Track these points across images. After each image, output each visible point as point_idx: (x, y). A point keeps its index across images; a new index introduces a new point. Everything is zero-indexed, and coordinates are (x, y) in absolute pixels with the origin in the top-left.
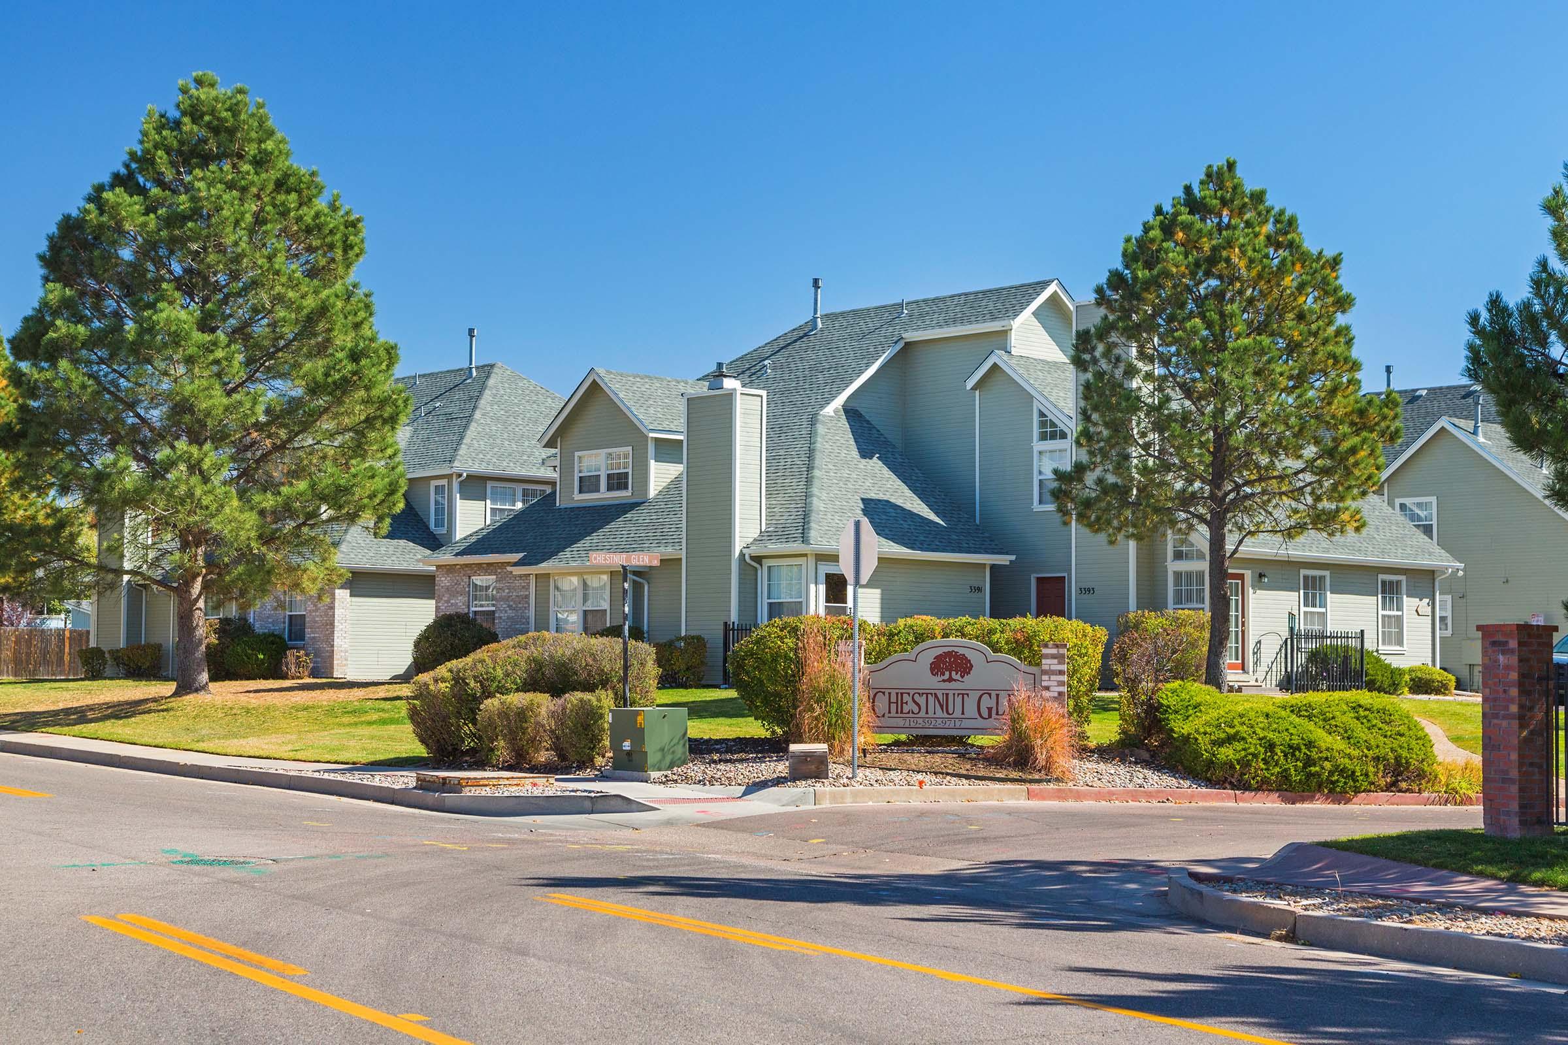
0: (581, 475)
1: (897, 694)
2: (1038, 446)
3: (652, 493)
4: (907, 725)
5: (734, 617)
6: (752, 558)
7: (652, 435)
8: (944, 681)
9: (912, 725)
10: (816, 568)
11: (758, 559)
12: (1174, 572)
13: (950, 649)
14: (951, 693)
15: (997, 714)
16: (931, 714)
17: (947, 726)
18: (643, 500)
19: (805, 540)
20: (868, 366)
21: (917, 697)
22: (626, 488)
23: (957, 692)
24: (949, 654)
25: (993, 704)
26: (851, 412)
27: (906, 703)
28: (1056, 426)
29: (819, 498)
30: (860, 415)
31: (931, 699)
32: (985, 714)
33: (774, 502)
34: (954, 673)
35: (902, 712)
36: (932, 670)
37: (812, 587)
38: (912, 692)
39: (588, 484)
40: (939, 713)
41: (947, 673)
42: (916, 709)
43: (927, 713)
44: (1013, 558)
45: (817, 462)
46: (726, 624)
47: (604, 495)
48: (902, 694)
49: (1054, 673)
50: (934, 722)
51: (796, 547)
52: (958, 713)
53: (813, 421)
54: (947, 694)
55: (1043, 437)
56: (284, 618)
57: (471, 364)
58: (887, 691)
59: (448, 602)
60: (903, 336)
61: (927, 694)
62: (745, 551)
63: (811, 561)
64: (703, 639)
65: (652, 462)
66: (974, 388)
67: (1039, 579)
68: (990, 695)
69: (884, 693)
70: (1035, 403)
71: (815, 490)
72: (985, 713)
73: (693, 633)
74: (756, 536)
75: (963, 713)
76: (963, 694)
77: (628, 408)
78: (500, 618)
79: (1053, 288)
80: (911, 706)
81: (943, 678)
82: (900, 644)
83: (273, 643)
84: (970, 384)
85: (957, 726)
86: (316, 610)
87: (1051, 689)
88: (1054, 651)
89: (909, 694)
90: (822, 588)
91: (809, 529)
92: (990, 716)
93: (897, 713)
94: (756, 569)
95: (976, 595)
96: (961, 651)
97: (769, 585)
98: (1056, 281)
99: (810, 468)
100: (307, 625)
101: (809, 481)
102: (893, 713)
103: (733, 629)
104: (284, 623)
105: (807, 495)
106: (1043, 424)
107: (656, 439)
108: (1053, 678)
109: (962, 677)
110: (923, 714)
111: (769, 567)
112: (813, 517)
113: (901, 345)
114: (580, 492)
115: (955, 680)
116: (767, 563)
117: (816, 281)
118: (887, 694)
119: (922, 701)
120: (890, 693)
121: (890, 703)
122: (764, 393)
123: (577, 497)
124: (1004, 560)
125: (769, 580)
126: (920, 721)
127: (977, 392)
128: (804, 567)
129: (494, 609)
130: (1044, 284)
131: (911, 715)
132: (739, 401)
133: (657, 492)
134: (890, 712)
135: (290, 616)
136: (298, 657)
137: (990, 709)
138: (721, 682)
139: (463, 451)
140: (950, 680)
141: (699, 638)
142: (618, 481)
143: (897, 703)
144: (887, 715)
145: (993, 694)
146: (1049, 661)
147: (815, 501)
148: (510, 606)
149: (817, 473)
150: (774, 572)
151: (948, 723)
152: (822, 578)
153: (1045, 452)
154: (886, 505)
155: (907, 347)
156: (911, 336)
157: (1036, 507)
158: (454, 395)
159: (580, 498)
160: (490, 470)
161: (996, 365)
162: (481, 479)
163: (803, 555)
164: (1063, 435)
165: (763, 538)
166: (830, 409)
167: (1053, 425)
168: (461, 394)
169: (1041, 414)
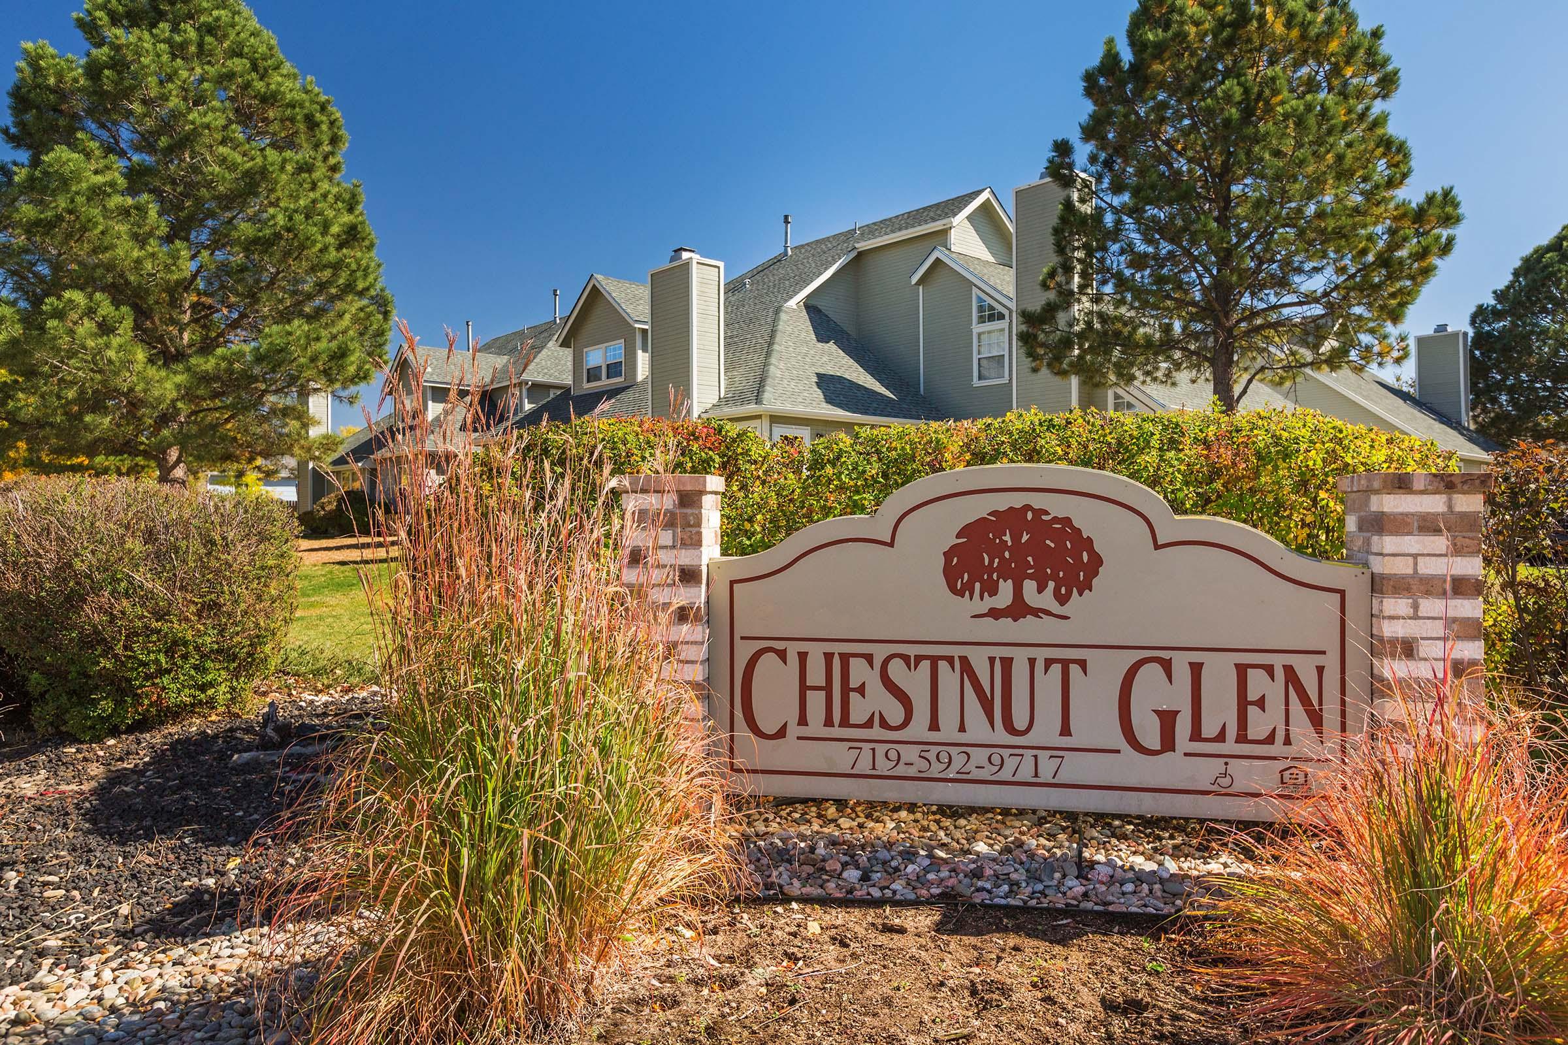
0: (588, 367)
1: (829, 657)
2: (977, 328)
3: (639, 378)
4: (864, 766)
7: (637, 326)
8: (995, 614)
9: (883, 766)
10: (771, 429)
13: (1017, 500)
14: (1020, 657)
15: (1196, 735)
16: (948, 729)
17: (1006, 774)
18: (633, 384)
19: (758, 401)
20: (826, 269)
21: (897, 670)
22: (621, 374)
23: (1041, 654)
24: (1012, 518)
25: (1178, 697)
26: (811, 307)
27: (861, 690)
28: (994, 308)
29: (776, 367)
30: (820, 311)
31: (949, 678)
32: (1150, 736)
34: (1029, 586)
35: (845, 722)
36: (950, 575)
38: (880, 652)
39: (593, 374)
40: (978, 728)
41: (1006, 589)
42: (895, 713)
43: (934, 726)
45: (777, 339)
47: (605, 382)
48: (845, 658)
49: (1430, 586)
50: (959, 761)
51: (751, 409)
52: (1046, 731)
53: (778, 311)
54: (1007, 663)
55: (982, 320)
58: (793, 649)
60: (857, 245)
61: (934, 660)
62: (704, 414)
63: (766, 423)
65: (638, 350)
66: (918, 283)
68: (1167, 665)
69: (782, 655)
70: (974, 289)
71: (773, 361)
72: (1149, 732)
74: (715, 402)
75: (1066, 731)
76: (1065, 664)
77: (619, 304)
79: (986, 195)
80: (878, 700)
81: (990, 602)
82: (842, 488)
84: (915, 280)
85: (1046, 775)
87: (1425, 648)
88: (1434, 504)
89: (869, 658)
91: (764, 391)
92: (1168, 744)
93: (829, 722)
96: (1056, 507)
98: (988, 190)
99: (770, 344)
101: (768, 354)
102: (816, 725)
105: (766, 365)
106: (981, 309)
107: (640, 330)
108: (1431, 606)
109: (1062, 600)
110: (919, 728)
112: (769, 381)
113: (853, 254)
114: (588, 381)
115: (1036, 612)
117: (786, 217)
118: (793, 659)
119: (916, 683)
120: (803, 656)
121: (804, 688)
122: (721, 264)
123: (586, 385)
126: (910, 753)
127: (921, 287)
130: (978, 193)
131: (877, 732)
132: (695, 267)
133: (643, 378)
134: (803, 721)
137: (1167, 719)
139: (531, 367)
140: (1019, 609)
142: (613, 369)
143: (828, 688)
144: (794, 730)
145: (1181, 664)
146: (1412, 543)
147: (772, 368)
149: (776, 347)
151: (1011, 763)
153: (983, 333)
154: (840, 379)
155: (860, 254)
156: (863, 245)
157: (976, 383)
158: (542, 333)
159: (588, 386)
160: (552, 380)
161: (938, 260)
162: (546, 387)
163: (759, 417)
164: (1001, 317)
165: (723, 402)
166: (792, 303)
167: (991, 308)
168: (546, 334)
169: (980, 300)
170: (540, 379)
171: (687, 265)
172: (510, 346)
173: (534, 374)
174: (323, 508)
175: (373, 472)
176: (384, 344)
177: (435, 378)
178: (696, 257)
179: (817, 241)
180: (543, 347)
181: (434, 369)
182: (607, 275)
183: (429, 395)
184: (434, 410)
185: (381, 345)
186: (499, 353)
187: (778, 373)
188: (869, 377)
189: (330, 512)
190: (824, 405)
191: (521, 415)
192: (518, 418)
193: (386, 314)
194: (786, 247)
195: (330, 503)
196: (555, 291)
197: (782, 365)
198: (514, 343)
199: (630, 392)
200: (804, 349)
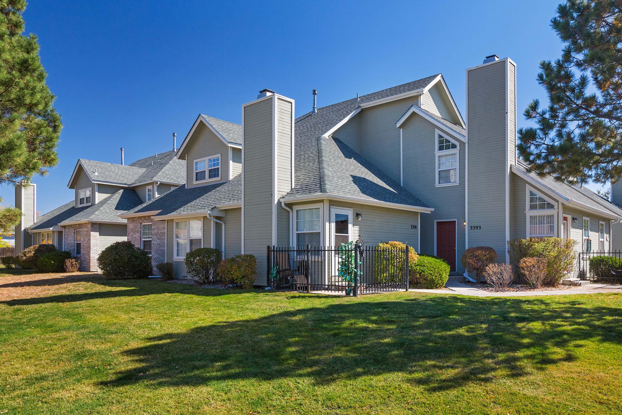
0: (197, 171)
2: (438, 153)
3: (231, 177)
5: (274, 242)
6: (286, 204)
7: (230, 145)
10: (330, 210)
11: (290, 205)
12: (531, 217)
18: (227, 181)
19: (322, 190)
20: (344, 117)
22: (218, 176)
26: (337, 139)
28: (449, 142)
33: (299, 174)
37: (327, 224)
39: (200, 176)
44: (433, 210)
46: (269, 247)
47: (207, 181)
51: (318, 195)
53: (318, 139)
55: (441, 148)
56: (74, 244)
57: (174, 147)
59: (132, 236)
60: (361, 105)
62: (281, 200)
63: (326, 205)
64: (254, 257)
65: (231, 162)
66: (400, 127)
67: (438, 223)
70: (437, 130)
71: (325, 165)
73: (248, 253)
74: (289, 191)
77: (217, 132)
78: (154, 244)
79: (439, 78)
83: (61, 256)
84: (398, 125)
86: (84, 241)
90: (333, 225)
91: (325, 184)
94: (288, 212)
95: (414, 230)
97: (297, 222)
98: (440, 75)
100: (81, 247)
101: (320, 162)
103: (274, 251)
104: (74, 246)
105: (320, 168)
106: (441, 142)
107: (234, 149)
111: (297, 211)
112: (326, 178)
113: (359, 110)
114: (197, 180)
116: (296, 208)
117: (314, 91)
123: (195, 182)
124: (427, 210)
125: (297, 219)
127: (401, 130)
128: (321, 210)
129: (151, 239)
130: (435, 77)
132: (277, 103)
133: (234, 177)
135: (77, 243)
136: (72, 262)
138: (266, 284)
139: (159, 174)
141: (251, 257)
142: (214, 173)
148: (158, 238)
150: (301, 213)
152: (333, 218)
153: (442, 156)
154: (364, 179)
155: (363, 111)
156: (365, 105)
157: (437, 185)
158: (166, 158)
159: (196, 183)
160: (172, 182)
161: (414, 113)
162: (168, 186)
163: (322, 201)
164: (454, 146)
165: (293, 192)
166: (327, 135)
167: (447, 141)
168: (168, 157)
169: (440, 136)
170: (165, 180)
171: (271, 100)
172: (147, 164)
173: (161, 177)
174: (25, 255)
175: (60, 233)
176: (52, 147)
177: (100, 179)
178: (277, 96)
179: (332, 105)
180: (166, 164)
181: (99, 174)
182: (209, 115)
183: (96, 188)
184: (99, 197)
185: (49, 148)
186: (141, 166)
187: (330, 174)
188: (379, 179)
189: (30, 258)
190: (362, 194)
191: (153, 200)
192: (151, 202)
193: (55, 128)
194: (314, 108)
195: (30, 252)
196: (174, 134)
197: (330, 169)
198: (150, 162)
199: (225, 186)
200: (340, 161)
